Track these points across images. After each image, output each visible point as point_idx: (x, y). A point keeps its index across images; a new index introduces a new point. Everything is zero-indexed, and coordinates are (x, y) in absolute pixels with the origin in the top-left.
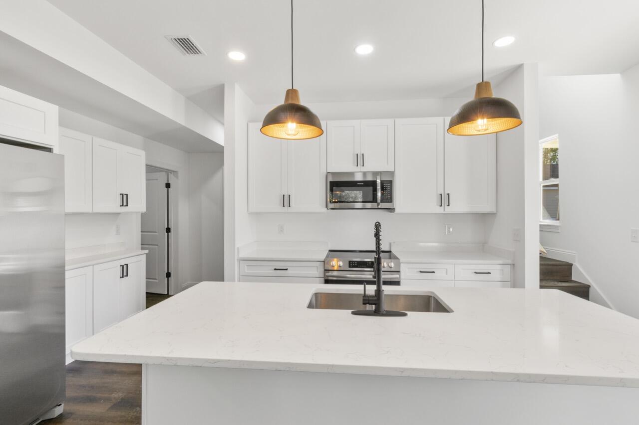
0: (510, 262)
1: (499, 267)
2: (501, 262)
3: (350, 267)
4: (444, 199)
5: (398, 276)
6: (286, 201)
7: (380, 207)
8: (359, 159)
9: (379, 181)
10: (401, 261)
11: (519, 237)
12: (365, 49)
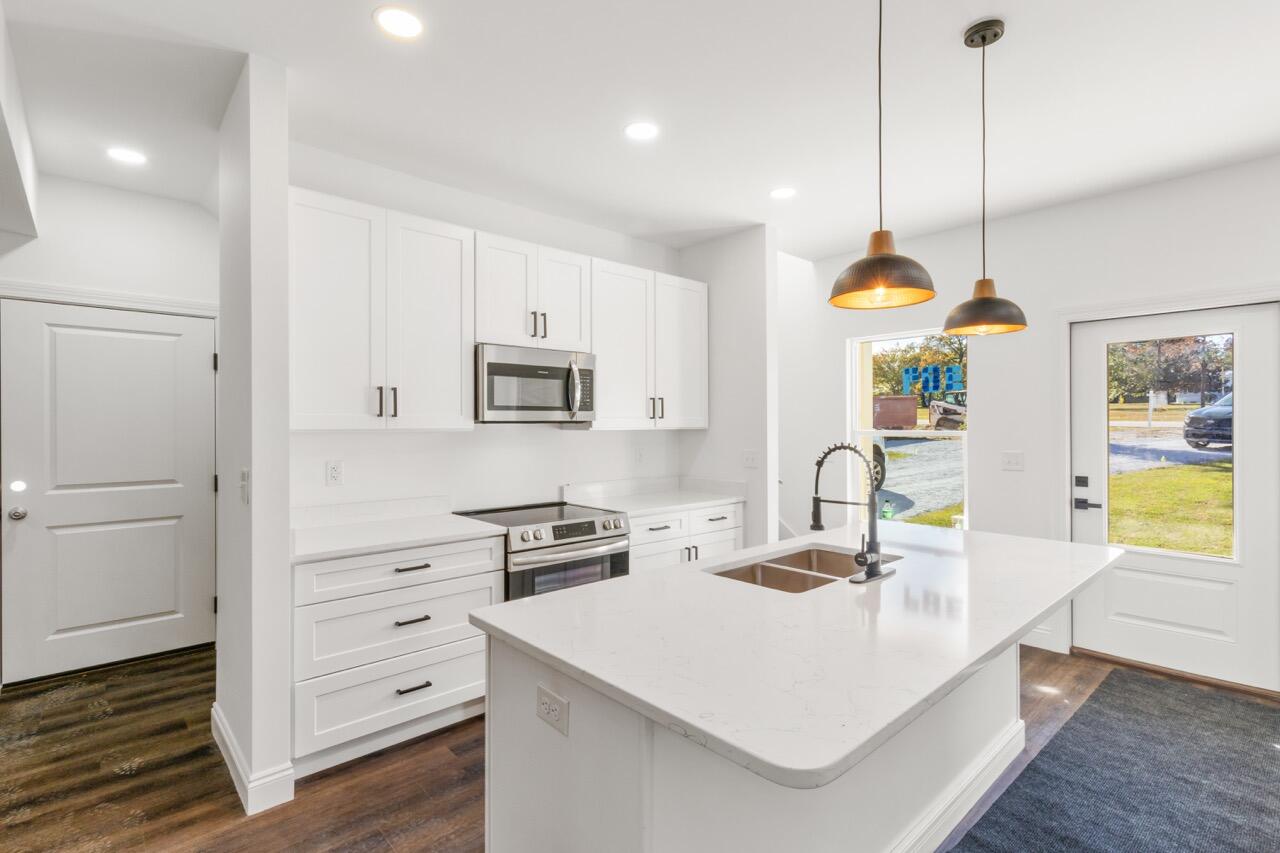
0: (741, 499)
1: (732, 507)
2: (734, 500)
3: (555, 539)
4: (656, 407)
5: (626, 542)
6: (386, 402)
7: (574, 419)
8: (538, 322)
9: (575, 368)
10: (629, 515)
11: (756, 463)
12: (642, 131)
